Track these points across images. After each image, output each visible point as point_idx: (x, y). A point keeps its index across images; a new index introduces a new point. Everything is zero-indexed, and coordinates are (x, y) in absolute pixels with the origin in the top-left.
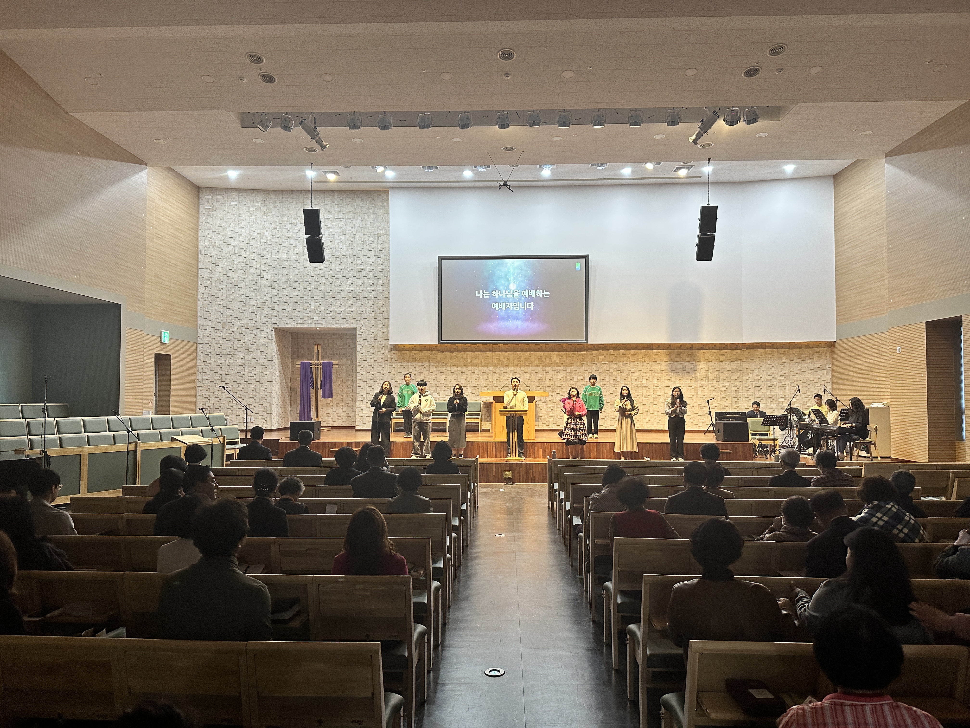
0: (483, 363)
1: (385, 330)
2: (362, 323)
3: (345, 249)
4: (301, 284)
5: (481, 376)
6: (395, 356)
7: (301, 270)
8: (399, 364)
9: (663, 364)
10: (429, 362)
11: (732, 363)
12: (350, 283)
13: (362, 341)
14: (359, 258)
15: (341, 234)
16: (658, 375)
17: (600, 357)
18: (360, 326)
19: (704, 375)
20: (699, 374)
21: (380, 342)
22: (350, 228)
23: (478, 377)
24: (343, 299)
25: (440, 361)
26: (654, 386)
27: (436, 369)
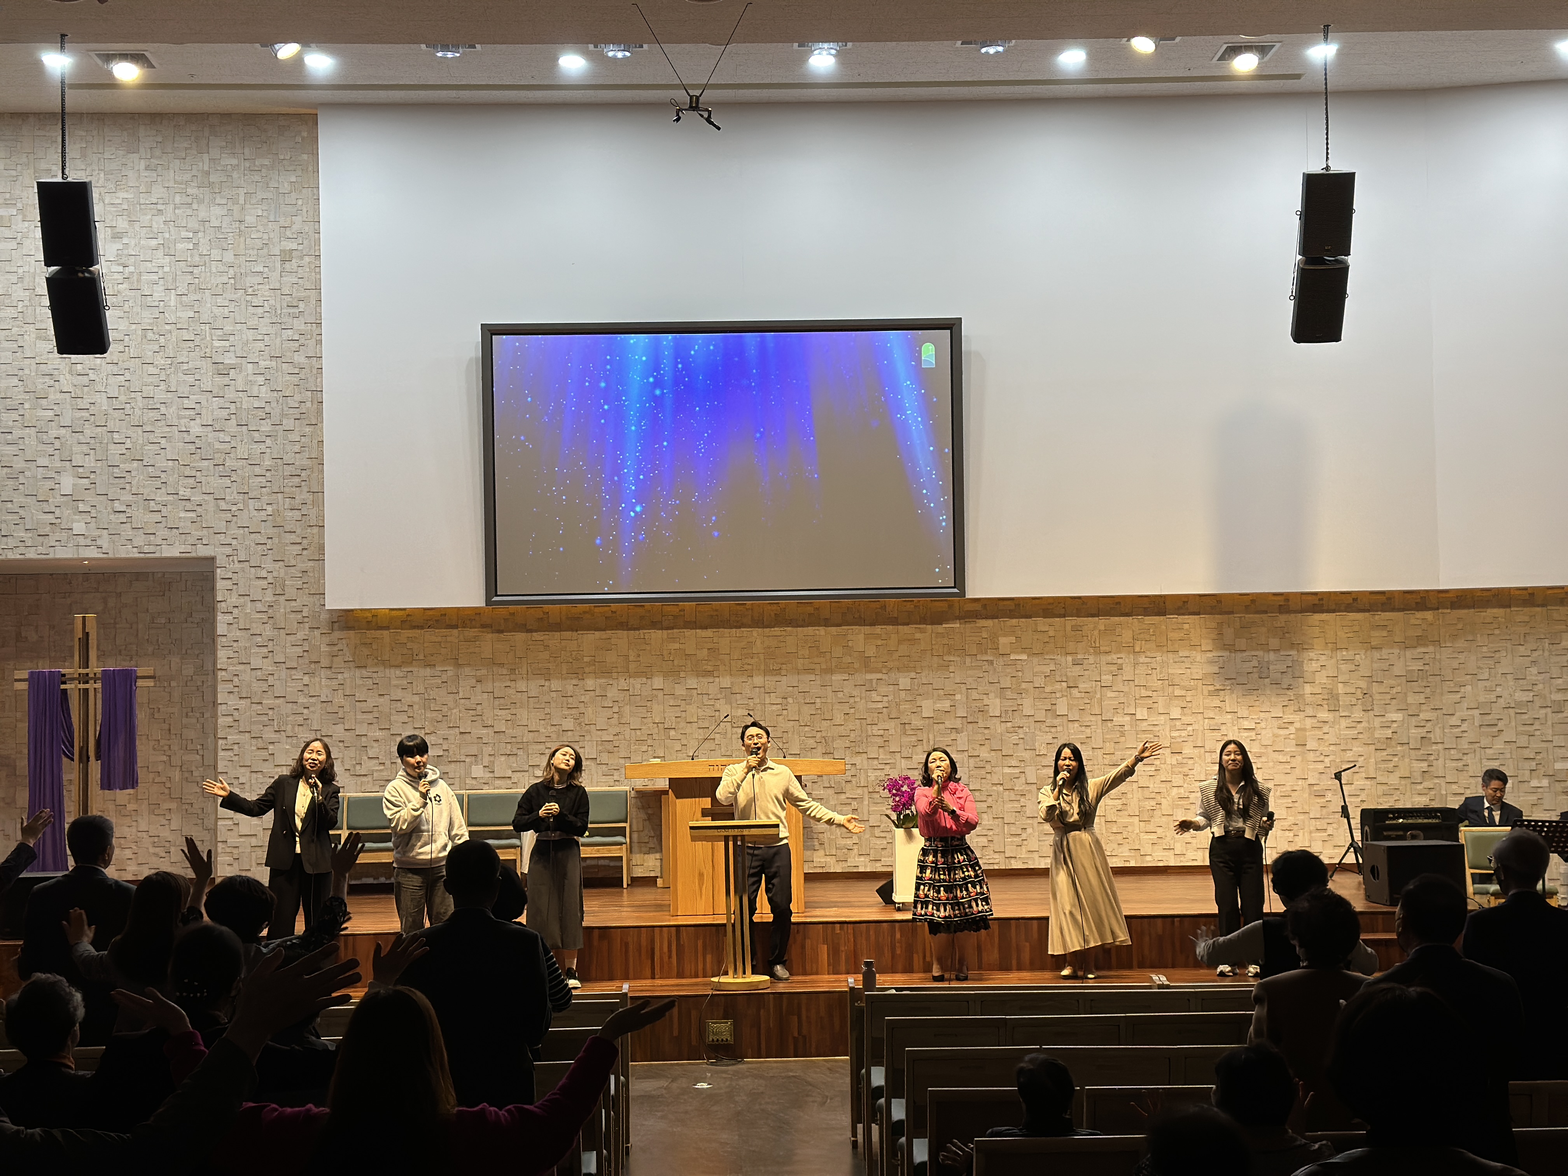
0: (632, 667)
1: (311, 564)
2: (234, 542)
3: (172, 303)
4: (27, 416)
5: (627, 709)
6: (345, 649)
7: (27, 371)
8: (358, 673)
9: (1199, 657)
10: (458, 665)
11: (1409, 653)
12: (192, 412)
13: (234, 600)
14: (219, 332)
15: (160, 253)
16: (1183, 693)
17: (1003, 640)
18: (228, 550)
19: (1326, 691)
20: (1308, 689)
21: (293, 604)
22: (191, 235)
23: (616, 709)
24: (170, 463)
25: (493, 662)
26: (1173, 728)
27: (479, 685)
